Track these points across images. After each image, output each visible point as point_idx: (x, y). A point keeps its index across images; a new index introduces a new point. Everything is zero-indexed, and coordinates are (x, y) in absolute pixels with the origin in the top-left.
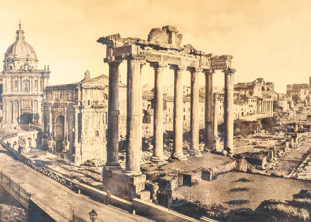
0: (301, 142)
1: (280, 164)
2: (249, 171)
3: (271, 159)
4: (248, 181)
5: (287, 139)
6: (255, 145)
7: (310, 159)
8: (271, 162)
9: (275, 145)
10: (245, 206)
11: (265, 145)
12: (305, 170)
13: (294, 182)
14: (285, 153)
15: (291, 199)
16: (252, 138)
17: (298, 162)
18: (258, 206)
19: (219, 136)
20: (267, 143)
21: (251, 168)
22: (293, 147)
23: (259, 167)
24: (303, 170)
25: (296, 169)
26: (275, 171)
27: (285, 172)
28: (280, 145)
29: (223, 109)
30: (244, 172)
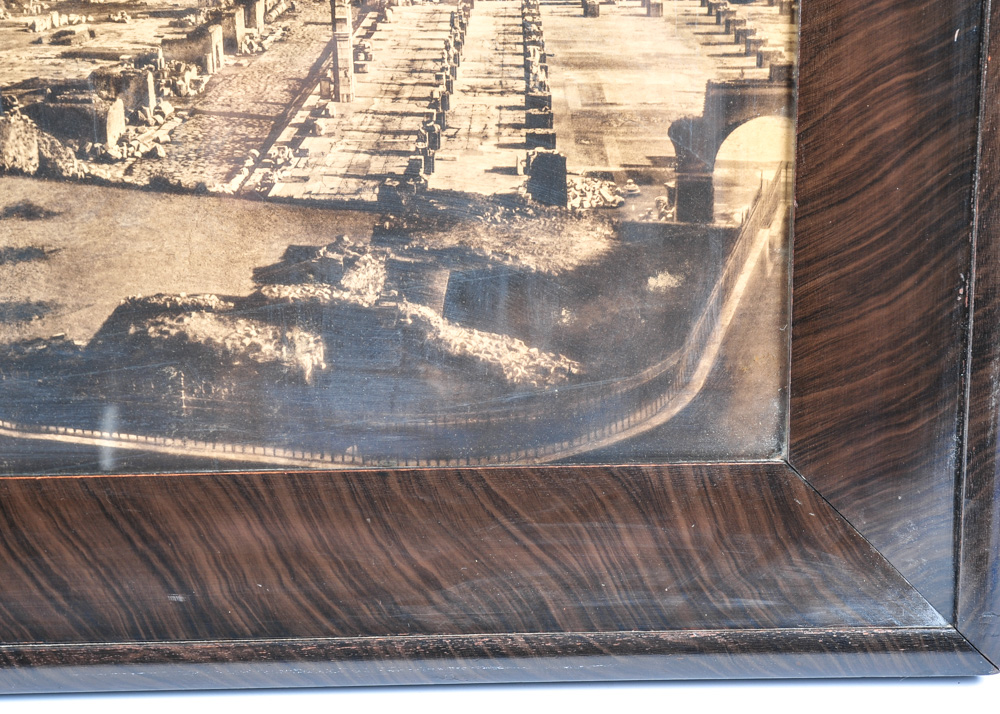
0: (279, 23)
1: (191, 131)
2: (47, 171)
3: (144, 112)
4: (49, 215)
5: (213, 9)
6: (67, 42)
7: (323, 101)
8: (148, 124)
9: (159, 41)
10: (38, 328)
11: (113, 45)
12: (304, 153)
13: (255, 214)
14: (206, 79)
15: (246, 288)
16: (51, 9)
17: (271, 118)
18: (98, 325)
20: (120, 35)
21: (59, 153)
22: (245, 48)
23: (94, 150)
24: (295, 155)
25: (264, 153)
26: (166, 165)
27: (215, 167)
28: (183, 39)
30: (27, 175)
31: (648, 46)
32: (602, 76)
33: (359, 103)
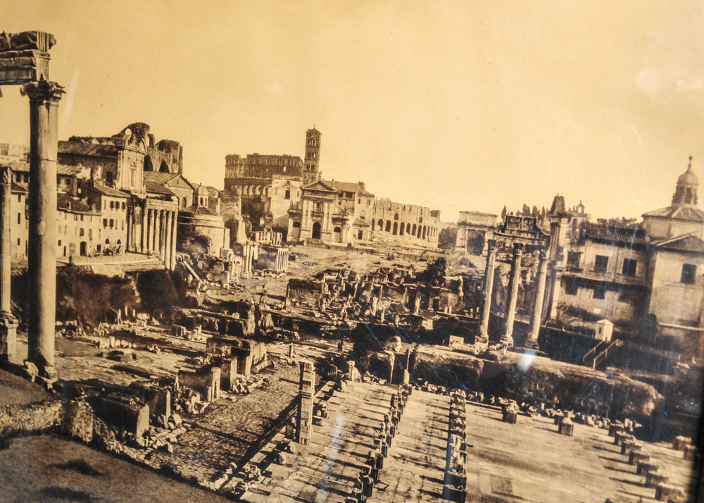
0: (261, 375)
1: (193, 439)
2: (97, 443)
3: (162, 418)
4: (95, 474)
5: (216, 355)
6: (118, 359)
7: (286, 439)
8: (164, 428)
9: (177, 371)
11: (147, 367)
12: (268, 474)
14: (206, 404)
16: (111, 334)
17: (248, 443)
19: (15, 312)
20: (152, 361)
21: (106, 433)
22: (235, 388)
23: (127, 436)
24: (262, 474)
25: (240, 468)
26: (172, 459)
27: (205, 469)
28: (192, 373)
29: (25, 222)
30: (84, 443)
31: (555, 457)
32: (512, 473)
33: (313, 447)
